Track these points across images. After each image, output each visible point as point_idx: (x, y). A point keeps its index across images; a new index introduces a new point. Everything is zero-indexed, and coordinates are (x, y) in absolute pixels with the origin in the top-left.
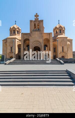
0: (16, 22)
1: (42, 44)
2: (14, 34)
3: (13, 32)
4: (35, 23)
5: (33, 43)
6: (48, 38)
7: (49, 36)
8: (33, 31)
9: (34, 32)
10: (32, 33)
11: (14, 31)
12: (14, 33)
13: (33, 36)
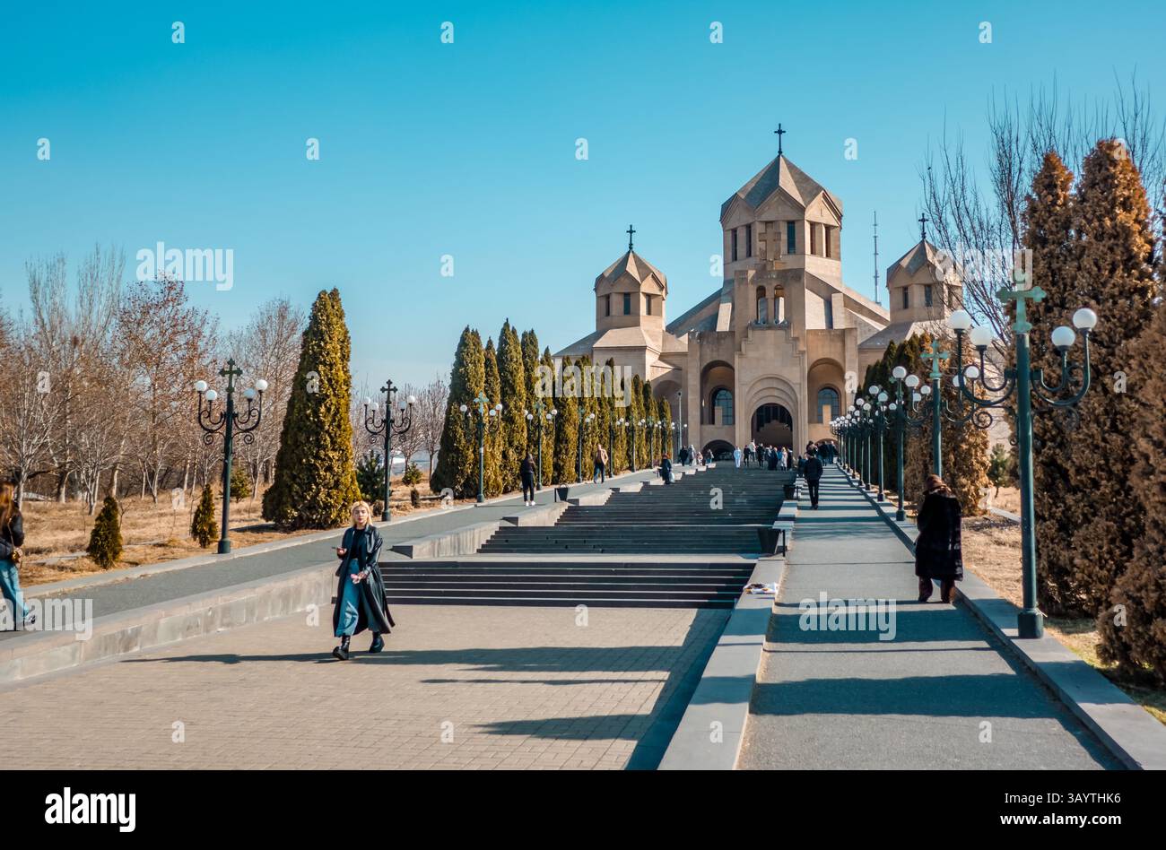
0: (631, 232)
1: (797, 390)
2: (627, 317)
3: (617, 304)
4: (765, 284)
5: (751, 388)
6: (832, 357)
7: (839, 344)
8: (753, 329)
9: (758, 333)
10: (747, 337)
11: (627, 296)
12: (627, 311)
13: (751, 354)
